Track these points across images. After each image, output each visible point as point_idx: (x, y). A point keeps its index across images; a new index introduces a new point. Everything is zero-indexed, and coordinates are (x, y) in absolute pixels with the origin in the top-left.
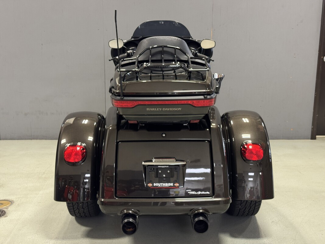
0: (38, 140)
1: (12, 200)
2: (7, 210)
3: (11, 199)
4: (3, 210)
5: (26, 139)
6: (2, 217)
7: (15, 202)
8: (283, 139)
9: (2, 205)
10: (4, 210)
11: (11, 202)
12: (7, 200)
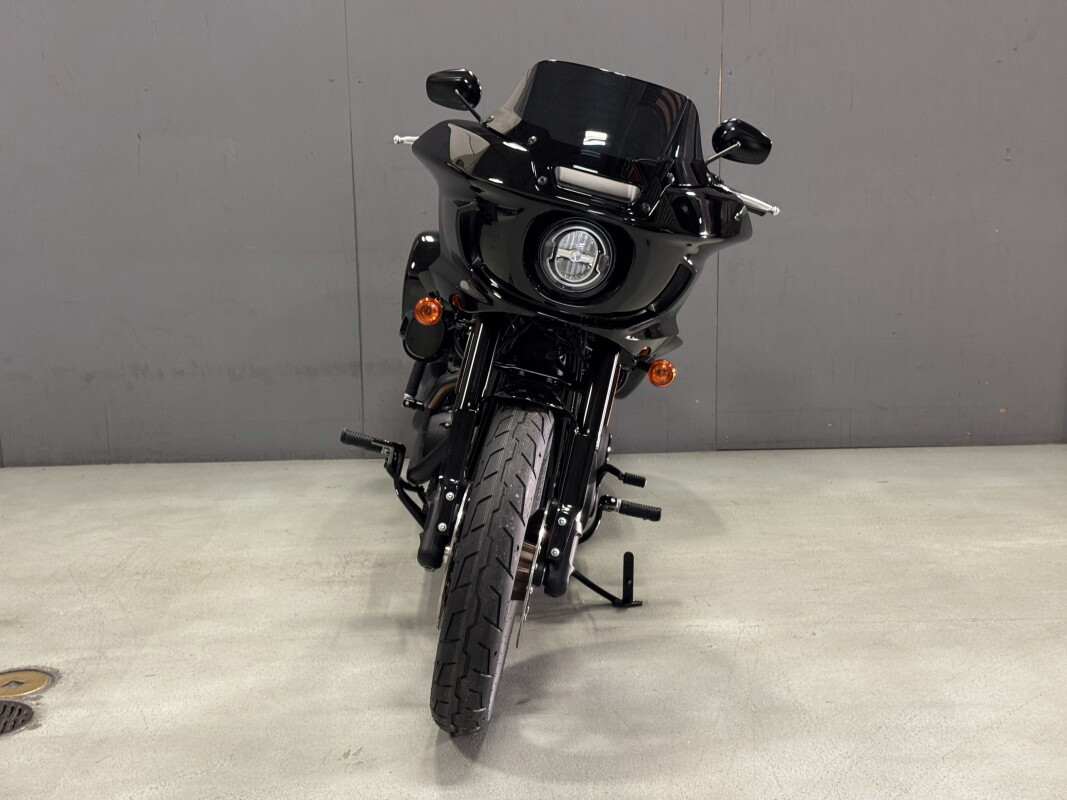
0: (131, 465)
1: (54, 667)
2: (37, 704)
3: (48, 666)
4: (23, 705)
5: (90, 463)
6: (23, 728)
7: (65, 676)
8: (971, 443)
9: (21, 687)
10: (26, 703)
11: (50, 677)
12: (35, 670)
